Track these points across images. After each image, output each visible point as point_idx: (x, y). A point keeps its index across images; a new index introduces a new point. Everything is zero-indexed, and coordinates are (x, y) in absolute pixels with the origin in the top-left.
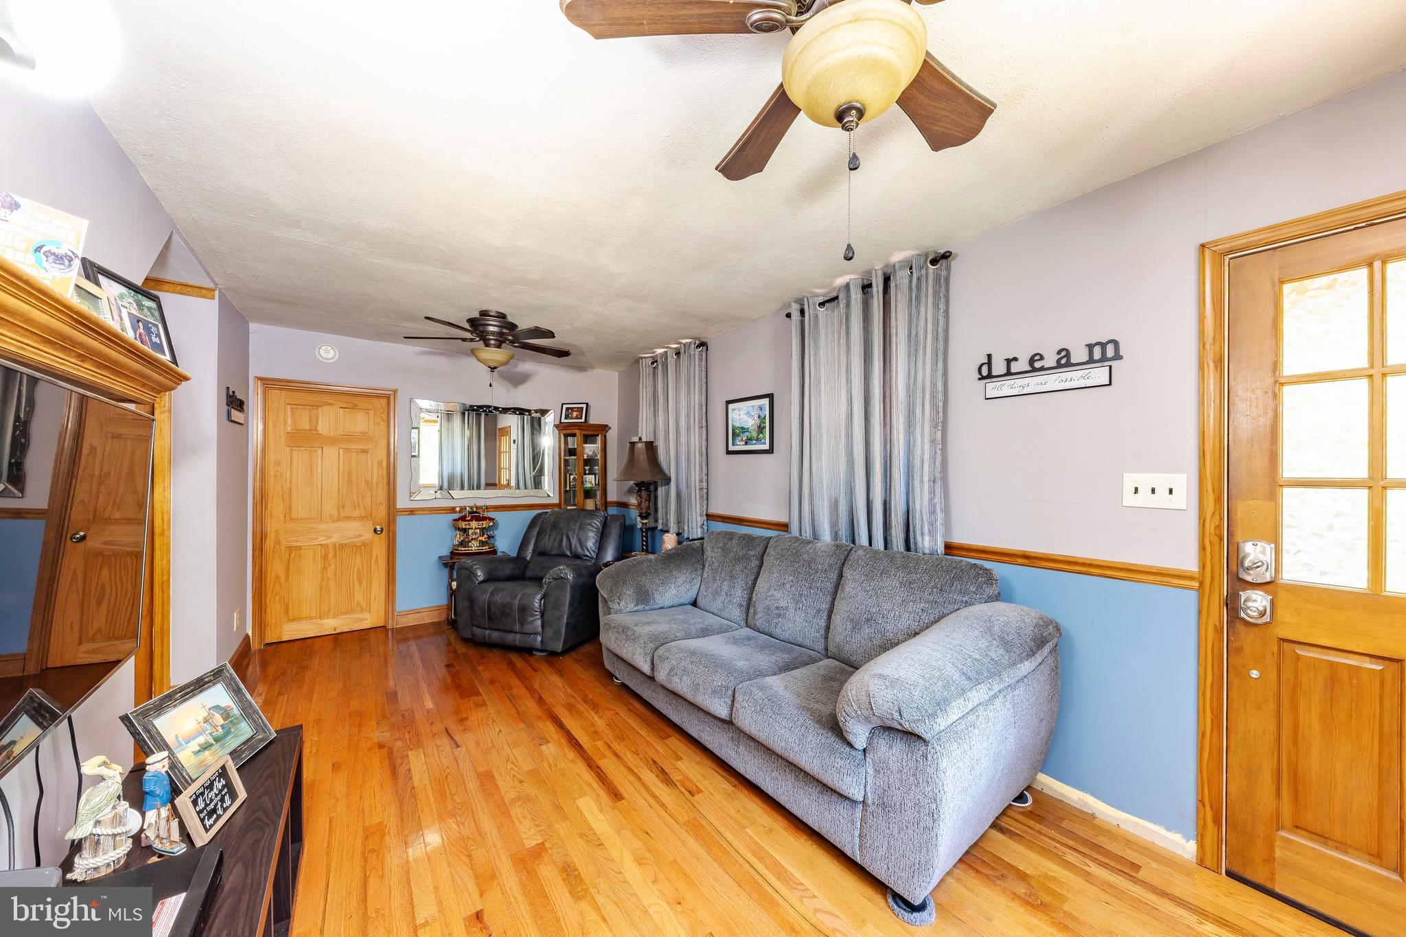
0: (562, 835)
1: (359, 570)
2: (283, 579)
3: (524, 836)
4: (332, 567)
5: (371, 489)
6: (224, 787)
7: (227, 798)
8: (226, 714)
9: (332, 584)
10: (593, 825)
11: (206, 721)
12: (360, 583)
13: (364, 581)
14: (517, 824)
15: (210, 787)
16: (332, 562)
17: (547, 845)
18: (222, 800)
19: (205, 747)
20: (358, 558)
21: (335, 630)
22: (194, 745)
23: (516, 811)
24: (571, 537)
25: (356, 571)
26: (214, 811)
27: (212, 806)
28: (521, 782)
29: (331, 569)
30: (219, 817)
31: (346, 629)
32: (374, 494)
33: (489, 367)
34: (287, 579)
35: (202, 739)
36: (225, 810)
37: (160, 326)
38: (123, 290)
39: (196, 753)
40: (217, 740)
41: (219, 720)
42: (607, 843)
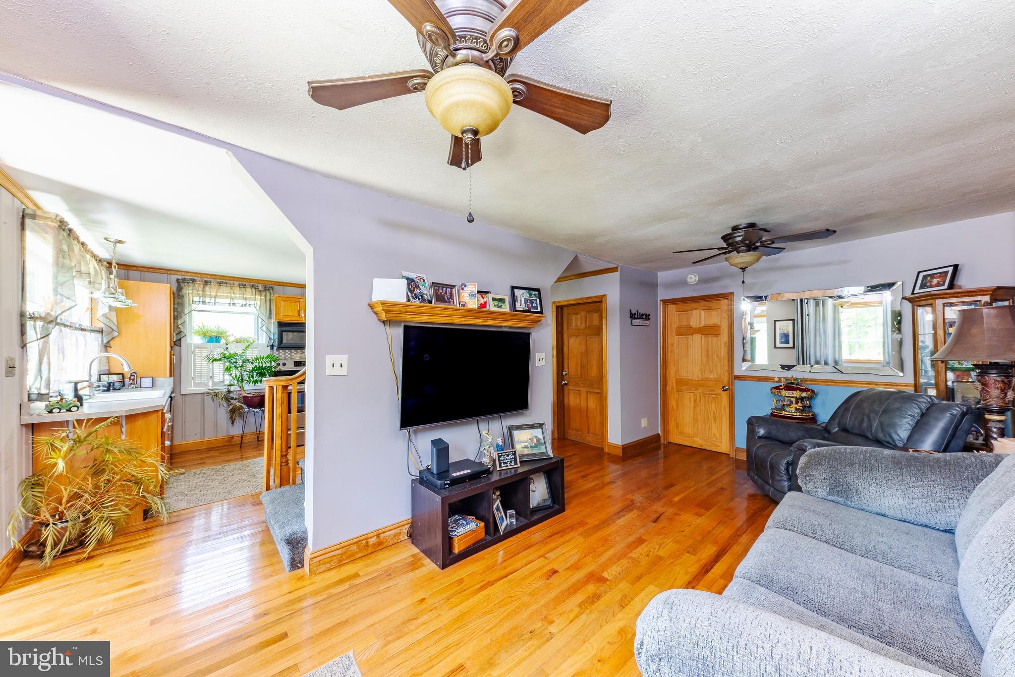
0: (619, 586)
1: (714, 413)
2: (676, 410)
3: (609, 571)
4: (699, 407)
5: (721, 361)
6: (513, 458)
7: (513, 462)
8: (538, 440)
9: (699, 418)
10: (636, 599)
11: (530, 439)
12: (715, 421)
13: (718, 421)
14: (616, 565)
15: (508, 455)
16: (699, 404)
17: (608, 583)
18: (511, 462)
19: (526, 447)
20: (714, 405)
21: (701, 446)
22: (523, 445)
23: (624, 562)
24: (872, 418)
25: (712, 413)
26: (506, 463)
27: (506, 461)
28: (648, 556)
29: (698, 409)
30: (507, 466)
31: (707, 448)
32: (722, 364)
33: (741, 268)
34: (677, 409)
35: (526, 444)
36: (511, 465)
37: (538, 300)
38: (524, 291)
39: (523, 447)
40: (531, 447)
41: (535, 441)
42: (626, 610)
